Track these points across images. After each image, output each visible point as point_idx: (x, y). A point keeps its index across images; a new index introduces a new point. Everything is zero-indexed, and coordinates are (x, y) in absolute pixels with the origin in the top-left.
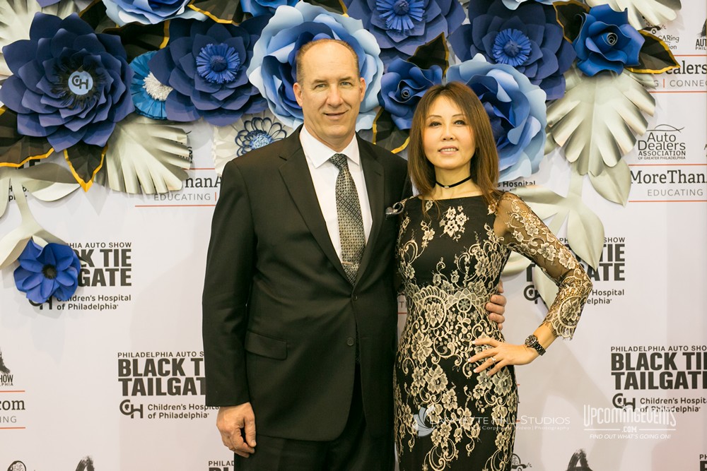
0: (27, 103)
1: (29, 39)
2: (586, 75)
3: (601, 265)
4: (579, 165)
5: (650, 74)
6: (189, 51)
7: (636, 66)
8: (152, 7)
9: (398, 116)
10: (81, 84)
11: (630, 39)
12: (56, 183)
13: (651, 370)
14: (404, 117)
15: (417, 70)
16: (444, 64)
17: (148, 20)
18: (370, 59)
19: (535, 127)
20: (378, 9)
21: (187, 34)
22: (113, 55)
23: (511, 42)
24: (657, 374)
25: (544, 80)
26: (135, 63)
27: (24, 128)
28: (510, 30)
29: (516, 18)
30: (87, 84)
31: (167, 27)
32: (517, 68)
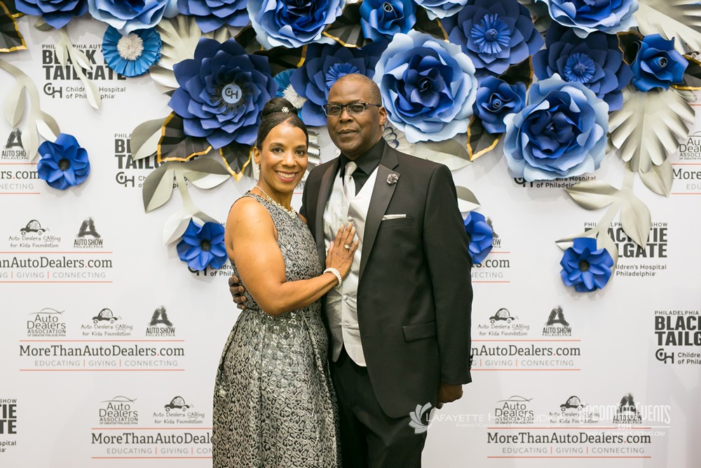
0: (193, 109)
1: (193, 58)
2: (638, 89)
3: (648, 245)
4: (631, 165)
5: (690, 90)
6: (319, 68)
7: (680, 84)
8: (295, 34)
9: (488, 122)
10: (232, 95)
11: (676, 62)
12: (211, 175)
13: (687, 330)
14: (494, 123)
15: (506, 85)
16: (528, 81)
17: (291, 44)
18: (466, 77)
19: (599, 133)
20: (473, 36)
21: (319, 55)
22: (261, 72)
23: (580, 65)
24: (692, 333)
25: (606, 95)
26: (277, 78)
27: (189, 130)
28: (578, 54)
29: (584, 44)
30: (237, 94)
31: (305, 50)
32: (585, 84)
